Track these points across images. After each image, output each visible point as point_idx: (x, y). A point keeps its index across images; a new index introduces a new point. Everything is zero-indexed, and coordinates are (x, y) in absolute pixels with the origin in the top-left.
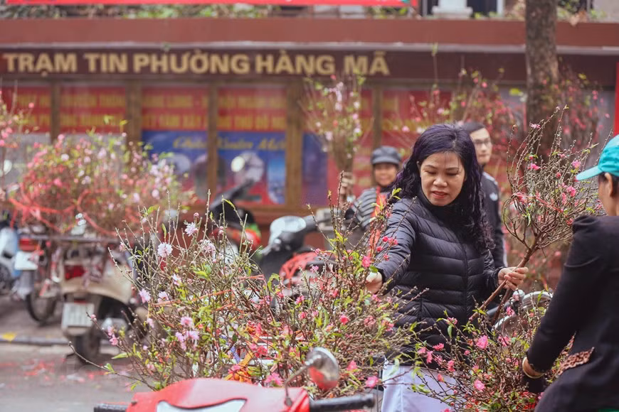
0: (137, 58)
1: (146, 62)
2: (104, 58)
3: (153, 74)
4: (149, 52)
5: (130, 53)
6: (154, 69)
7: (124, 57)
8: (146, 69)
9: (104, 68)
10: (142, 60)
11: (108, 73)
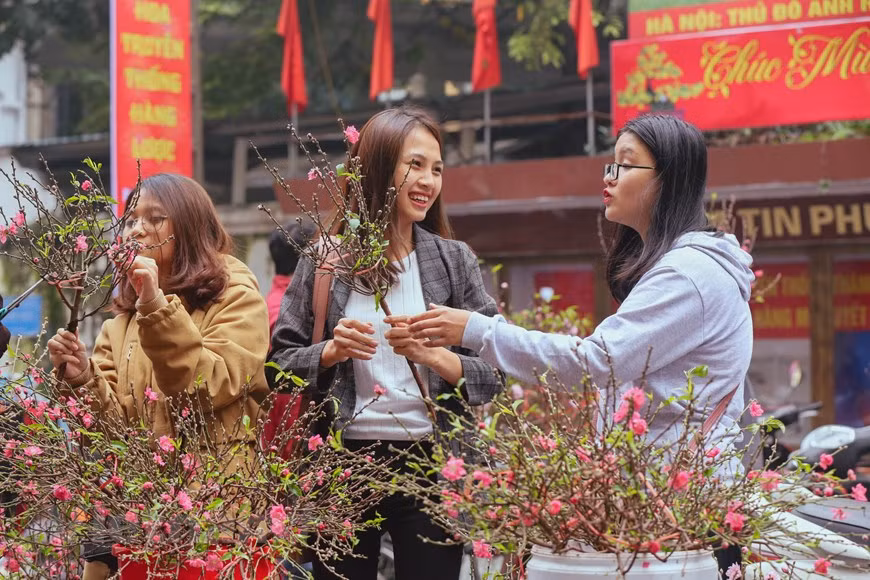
0: (814, 211)
1: (828, 219)
2: (766, 213)
3: (840, 236)
4: (831, 201)
5: (805, 203)
6: (841, 229)
7: (796, 212)
8: (829, 229)
9: (768, 232)
10: (822, 215)
11: (774, 237)
